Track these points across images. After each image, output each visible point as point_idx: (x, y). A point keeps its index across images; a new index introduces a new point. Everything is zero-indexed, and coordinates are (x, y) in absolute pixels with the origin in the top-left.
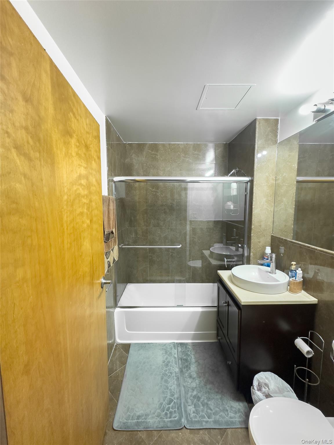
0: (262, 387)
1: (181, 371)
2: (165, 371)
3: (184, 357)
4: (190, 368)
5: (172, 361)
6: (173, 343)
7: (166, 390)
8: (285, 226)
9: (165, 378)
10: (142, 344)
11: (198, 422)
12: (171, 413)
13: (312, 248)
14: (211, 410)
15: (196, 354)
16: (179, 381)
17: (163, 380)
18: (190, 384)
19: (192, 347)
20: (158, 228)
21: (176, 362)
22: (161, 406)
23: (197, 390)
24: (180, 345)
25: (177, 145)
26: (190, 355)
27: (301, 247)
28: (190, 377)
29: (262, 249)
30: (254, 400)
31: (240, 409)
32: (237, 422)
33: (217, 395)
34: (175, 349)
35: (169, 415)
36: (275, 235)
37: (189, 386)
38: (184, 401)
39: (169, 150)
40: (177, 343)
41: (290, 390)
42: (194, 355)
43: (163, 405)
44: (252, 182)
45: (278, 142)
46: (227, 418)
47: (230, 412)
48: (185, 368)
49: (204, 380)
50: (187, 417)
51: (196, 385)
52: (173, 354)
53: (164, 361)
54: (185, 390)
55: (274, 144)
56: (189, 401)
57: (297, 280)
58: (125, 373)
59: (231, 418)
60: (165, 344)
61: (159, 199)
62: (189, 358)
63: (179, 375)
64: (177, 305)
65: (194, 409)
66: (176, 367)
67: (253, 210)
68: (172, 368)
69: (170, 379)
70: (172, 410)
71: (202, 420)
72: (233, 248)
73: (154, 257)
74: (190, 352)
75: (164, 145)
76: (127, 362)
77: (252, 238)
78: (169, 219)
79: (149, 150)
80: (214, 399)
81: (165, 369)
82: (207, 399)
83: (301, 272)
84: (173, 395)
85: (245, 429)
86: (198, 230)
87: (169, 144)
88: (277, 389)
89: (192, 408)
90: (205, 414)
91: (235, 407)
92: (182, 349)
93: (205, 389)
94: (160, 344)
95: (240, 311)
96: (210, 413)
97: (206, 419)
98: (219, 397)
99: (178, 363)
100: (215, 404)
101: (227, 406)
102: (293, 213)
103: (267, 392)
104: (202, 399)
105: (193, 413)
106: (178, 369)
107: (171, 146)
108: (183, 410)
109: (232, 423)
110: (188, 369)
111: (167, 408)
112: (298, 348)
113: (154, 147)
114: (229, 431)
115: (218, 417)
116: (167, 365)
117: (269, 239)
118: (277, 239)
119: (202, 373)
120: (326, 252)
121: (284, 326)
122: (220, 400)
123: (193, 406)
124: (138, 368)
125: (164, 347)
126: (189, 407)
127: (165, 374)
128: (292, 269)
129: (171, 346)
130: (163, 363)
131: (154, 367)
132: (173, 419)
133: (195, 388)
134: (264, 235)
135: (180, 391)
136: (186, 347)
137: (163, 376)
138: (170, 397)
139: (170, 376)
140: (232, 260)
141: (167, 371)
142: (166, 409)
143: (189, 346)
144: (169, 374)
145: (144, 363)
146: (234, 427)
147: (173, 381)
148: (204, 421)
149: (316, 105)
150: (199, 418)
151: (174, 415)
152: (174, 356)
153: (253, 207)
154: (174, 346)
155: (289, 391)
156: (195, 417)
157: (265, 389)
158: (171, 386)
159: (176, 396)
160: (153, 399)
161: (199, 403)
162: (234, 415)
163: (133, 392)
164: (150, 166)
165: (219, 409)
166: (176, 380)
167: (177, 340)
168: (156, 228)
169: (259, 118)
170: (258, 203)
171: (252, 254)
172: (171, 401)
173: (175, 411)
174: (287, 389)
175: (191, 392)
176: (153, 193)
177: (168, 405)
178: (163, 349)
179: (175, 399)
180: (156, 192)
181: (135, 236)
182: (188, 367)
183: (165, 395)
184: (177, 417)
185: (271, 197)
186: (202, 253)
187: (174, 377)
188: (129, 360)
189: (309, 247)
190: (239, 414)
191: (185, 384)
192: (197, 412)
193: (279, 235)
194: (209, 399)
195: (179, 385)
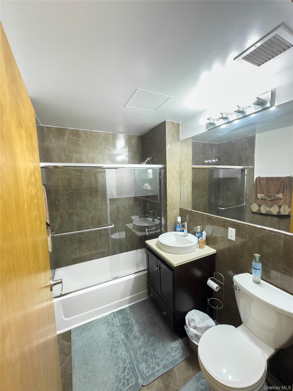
0: (190, 323)
1: (127, 336)
2: (113, 342)
3: (126, 322)
4: (133, 330)
5: (116, 330)
6: (113, 313)
7: (118, 361)
8: (187, 200)
9: (114, 349)
10: (83, 325)
11: (152, 374)
12: (128, 380)
13: (210, 216)
14: (158, 358)
15: (134, 315)
16: (127, 346)
17: (113, 352)
18: (136, 344)
19: (130, 310)
20: (84, 209)
21: (120, 330)
22: (118, 378)
23: (143, 347)
24: (120, 312)
25: (98, 133)
26: (130, 318)
27: (202, 216)
28: (135, 338)
29: (174, 218)
30: (190, 336)
31: (178, 347)
32: (178, 358)
33: (159, 343)
34: (116, 318)
35: (126, 383)
36: (182, 208)
37: (137, 347)
38: (136, 362)
39: (91, 137)
40: (116, 312)
41: (208, 317)
42: (133, 317)
43: (119, 377)
44: (165, 168)
45: (180, 140)
46: (171, 359)
47: (172, 352)
48: (128, 332)
49: (147, 336)
50: (142, 376)
51: (142, 343)
52: (115, 323)
53: (109, 333)
54: (134, 353)
55: (178, 141)
56: (140, 360)
57: (203, 239)
58: (73, 364)
59: (174, 357)
60: (106, 318)
61: (84, 182)
62: (130, 322)
63: (125, 340)
64: (113, 278)
65: (145, 365)
66: (121, 334)
67: (167, 190)
68: (118, 337)
69: (119, 348)
70: (128, 377)
71: (154, 371)
72: (151, 219)
73: (82, 238)
74: (130, 316)
75: (85, 132)
76: (72, 352)
77: (168, 211)
78: (95, 201)
79: (71, 135)
80: (158, 348)
81: (112, 340)
82: (153, 351)
83: (205, 233)
84: (125, 362)
85: (184, 361)
86: (121, 208)
87: (91, 132)
88: (200, 321)
89: (144, 365)
90: (155, 365)
91: (174, 346)
92: (122, 316)
93: (149, 342)
94: (101, 319)
95: (173, 272)
96: (159, 362)
97: (157, 368)
98: (161, 344)
99: (121, 330)
100: (160, 351)
101: (168, 349)
102: (191, 190)
103: (194, 325)
104: (150, 353)
105: (146, 370)
106: (123, 335)
107: (92, 133)
108: (137, 371)
109: (176, 361)
110: (131, 331)
111: (123, 377)
112: (210, 286)
113: (76, 133)
114: (175, 369)
115: (164, 361)
116: (113, 336)
117: (178, 211)
118: (184, 210)
119: (143, 330)
120: (220, 218)
121: (198, 273)
122: (162, 347)
123: (144, 363)
124: (85, 352)
125: (106, 320)
126: (141, 365)
127: (113, 346)
128: (198, 232)
129: (111, 317)
130: (108, 336)
131: (101, 344)
132: (131, 385)
133: (142, 346)
134: (175, 208)
135: (130, 355)
136: (125, 313)
137: (111, 349)
138: (123, 365)
139: (118, 345)
140: (151, 229)
141: (114, 341)
142: (122, 379)
143: (127, 310)
144: (116, 345)
145: (90, 344)
146: (178, 363)
147: (122, 349)
148: (155, 371)
149: (208, 119)
150: (151, 370)
151: (131, 380)
152: (117, 325)
153: (167, 188)
154: (115, 316)
155: (208, 319)
156: (148, 371)
157: (193, 324)
158: (121, 355)
159: (127, 362)
160: (107, 376)
161: (148, 358)
162: (175, 353)
163: (86, 380)
164: (73, 151)
165: (164, 354)
166: (124, 346)
167: (116, 308)
168: (83, 210)
169: (168, 121)
170: (170, 185)
171: (168, 223)
172: (125, 368)
173: (131, 377)
174: (206, 318)
175: (139, 351)
176: (77, 177)
177: (123, 374)
178: (105, 322)
179: (127, 365)
180: (80, 176)
181: (60, 220)
182: (131, 330)
183: (118, 366)
184: (134, 381)
185: (178, 180)
186: (126, 227)
187: (121, 345)
188: (74, 348)
189: (208, 215)
190: (178, 351)
191: (133, 347)
192: (148, 367)
193: (184, 207)
194: (154, 350)
195: (128, 351)
